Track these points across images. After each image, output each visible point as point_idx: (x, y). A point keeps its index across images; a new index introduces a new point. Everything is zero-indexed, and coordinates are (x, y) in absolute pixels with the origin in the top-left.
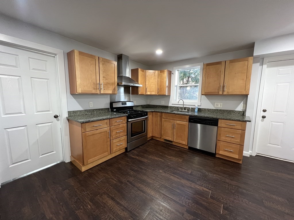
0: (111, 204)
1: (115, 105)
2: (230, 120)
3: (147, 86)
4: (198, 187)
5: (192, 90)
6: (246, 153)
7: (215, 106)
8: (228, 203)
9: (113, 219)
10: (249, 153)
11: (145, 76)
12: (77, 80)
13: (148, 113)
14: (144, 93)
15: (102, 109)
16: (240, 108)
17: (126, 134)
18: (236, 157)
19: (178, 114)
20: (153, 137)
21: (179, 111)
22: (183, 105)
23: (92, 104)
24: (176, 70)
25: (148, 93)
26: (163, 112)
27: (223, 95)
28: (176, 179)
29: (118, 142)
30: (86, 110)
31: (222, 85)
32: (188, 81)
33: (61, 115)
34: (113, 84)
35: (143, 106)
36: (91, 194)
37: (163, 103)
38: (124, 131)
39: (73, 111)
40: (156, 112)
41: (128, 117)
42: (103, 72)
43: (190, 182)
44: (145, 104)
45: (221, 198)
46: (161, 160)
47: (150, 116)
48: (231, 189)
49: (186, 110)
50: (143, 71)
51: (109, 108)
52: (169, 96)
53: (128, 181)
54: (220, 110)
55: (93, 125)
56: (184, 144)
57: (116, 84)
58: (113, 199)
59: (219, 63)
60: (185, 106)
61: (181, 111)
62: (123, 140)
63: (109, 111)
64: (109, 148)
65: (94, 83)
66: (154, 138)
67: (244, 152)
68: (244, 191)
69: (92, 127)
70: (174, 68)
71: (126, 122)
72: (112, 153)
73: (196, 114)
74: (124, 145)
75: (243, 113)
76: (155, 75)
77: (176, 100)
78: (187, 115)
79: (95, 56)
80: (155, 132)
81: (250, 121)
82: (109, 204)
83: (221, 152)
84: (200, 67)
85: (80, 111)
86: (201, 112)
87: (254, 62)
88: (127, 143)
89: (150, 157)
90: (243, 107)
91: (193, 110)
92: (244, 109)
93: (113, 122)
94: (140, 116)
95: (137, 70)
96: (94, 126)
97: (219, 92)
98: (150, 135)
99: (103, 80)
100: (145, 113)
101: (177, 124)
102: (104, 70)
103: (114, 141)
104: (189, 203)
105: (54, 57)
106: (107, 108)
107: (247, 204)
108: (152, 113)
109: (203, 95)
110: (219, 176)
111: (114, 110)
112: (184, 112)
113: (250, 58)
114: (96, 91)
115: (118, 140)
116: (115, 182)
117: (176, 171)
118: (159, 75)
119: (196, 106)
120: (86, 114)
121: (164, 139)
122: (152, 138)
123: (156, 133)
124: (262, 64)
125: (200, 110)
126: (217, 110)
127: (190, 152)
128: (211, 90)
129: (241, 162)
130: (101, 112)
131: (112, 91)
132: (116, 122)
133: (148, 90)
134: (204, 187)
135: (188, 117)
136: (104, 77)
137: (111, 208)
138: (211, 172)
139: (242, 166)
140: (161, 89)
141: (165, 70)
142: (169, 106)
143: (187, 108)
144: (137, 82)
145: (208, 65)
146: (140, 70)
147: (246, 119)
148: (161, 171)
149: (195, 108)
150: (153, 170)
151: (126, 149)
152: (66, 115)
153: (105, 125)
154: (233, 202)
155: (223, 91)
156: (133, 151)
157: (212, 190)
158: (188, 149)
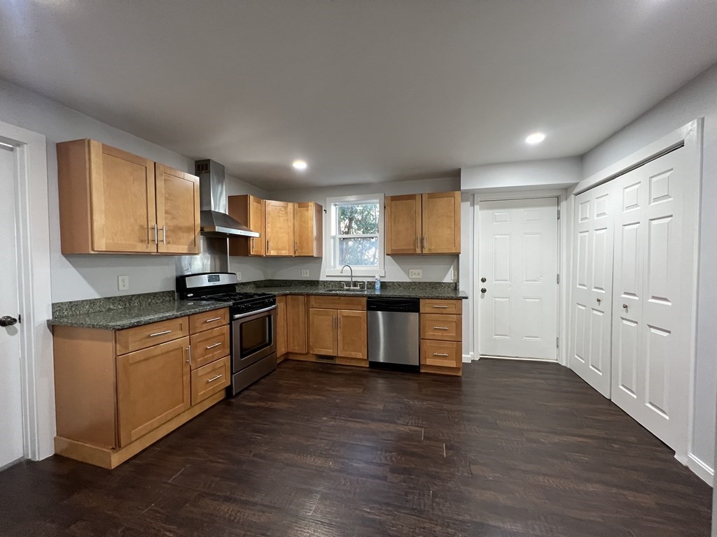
0: (228, 510)
1: (190, 284)
2: (437, 298)
3: (269, 235)
4: (402, 428)
5: (358, 247)
6: (467, 357)
7: (410, 277)
8: (452, 439)
9: (245, 535)
10: (469, 356)
11: (263, 215)
12: (94, 217)
13: (277, 299)
14: (263, 253)
15: (154, 295)
16: (449, 278)
17: (228, 351)
18: (453, 364)
19: (345, 296)
20: (288, 353)
21: (343, 290)
22: (352, 276)
23: (127, 283)
24: (332, 204)
25: (273, 253)
26: (312, 294)
27: (422, 255)
28: (358, 426)
29: (209, 373)
30: (109, 298)
31: (419, 236)
32: (349, 227)
33: (29, 317)
34: (190, 229)
35: (257, 284)
36: (162, 508)
37: (305, 274)
38: (223, 345)
39: (70, 302)
40: (295, 294)
41: (233, 310)
42: (167, 199)
43: (386, 424)
44: (262, 279)
45: (441, 435)
46: (319, 397)
47: (280, 305)
48: (452, 418)
49: (358, 288)
50: (259, 202)
51: (173, 291)
52: (319, 258)
53: (255, 455)
54: (420, 283)
55: (148, 334)
56: (361, 357)
57: (198, 229)
58: (228, 499)
59: (412, 197)
60: (354, 279)
61: (348, 290)
62: (221, 367)
63: (174, 299)
64: (187, 392)
65: (142, 227)
66: (291, 357)
67: (463, 356)
68: (472, 416)
69: (145, 338)
70: (327, 199)
71: (228, 322)
72: (194, 406)
73: (378, 293)
74: (224, 380)
75: (455, 286)
76: (287, 213)
77: (334, 267)
78: (363, 296)
79: (144, 160)
80: (293, 343)
81: (466, 298)
82: (222, 513)
83: (429, 362)
84: (378, 200)
85: (92, 302)
86: (386, 288)
87: (463, 200)
88: (232, 373)
89: (293, 396)
90: (454, 275)
91: (371, 285)
92: (456, 278)
93: (198, 324)
94: (259, 306)
95: (245, 198)
96: (149, 337)
97: (415, 250)
98: (281, 350)
99: (166, 218)
100: (270, 297)
101: (343, 316)
102: (167, 196)
103: (201, 371)
104: (391, 457)
105: (11, 149)
106: (169, 292)
107: (477, 433)
108: (284, 297)
109: (388, 255)
110: (432, 403)
111: (189, 295)
112: (354, 290)
113: (457, 192)
114: (147, 248)
115: (208, 368)
116: (221, 466)
117: (354, 411)
118: (297, 213)
119: (377, 277)
120: (109, 310)
121: (316, 355)
122: (287, 357)
123: (296, 343)
124: (473, 205)
125: (383, 285)
126: (414, 282)
127: (373, 372)
128: (402, 245)
129: (460, 374)
130: (153, 301)
131: (187, 247)
132: (206, 322)
133: (271, 244)
134: (412, 426)
135: (364, 300)
136: (166, 212)
137: (232, 518)
138: (416, 398)
139: (463, 379)
140: (301, 242)
141: (310, 204)
142: (321, 279)
143: (359, 282)
144: (247, 226)
145: (394, 198)
146: (252, 198)
147: (461, 295)
148: (325, 418)
149: (375, 282)
150: (308, 420)
151: (228, 390)
152: (46, 315)
153: (179, 332)
154: (458, 435)
155: (422, 247)
156: (246, 393)
157: (425, 428)
158: (369, 367)
